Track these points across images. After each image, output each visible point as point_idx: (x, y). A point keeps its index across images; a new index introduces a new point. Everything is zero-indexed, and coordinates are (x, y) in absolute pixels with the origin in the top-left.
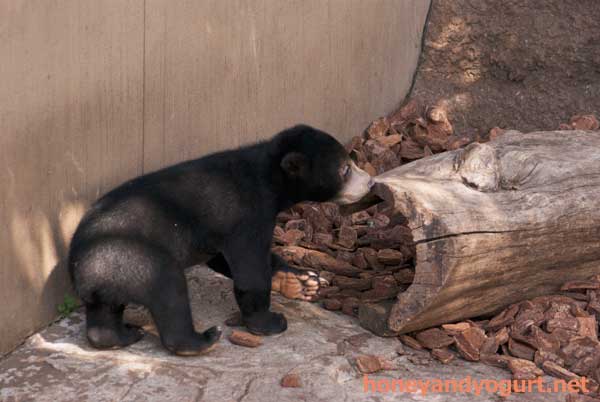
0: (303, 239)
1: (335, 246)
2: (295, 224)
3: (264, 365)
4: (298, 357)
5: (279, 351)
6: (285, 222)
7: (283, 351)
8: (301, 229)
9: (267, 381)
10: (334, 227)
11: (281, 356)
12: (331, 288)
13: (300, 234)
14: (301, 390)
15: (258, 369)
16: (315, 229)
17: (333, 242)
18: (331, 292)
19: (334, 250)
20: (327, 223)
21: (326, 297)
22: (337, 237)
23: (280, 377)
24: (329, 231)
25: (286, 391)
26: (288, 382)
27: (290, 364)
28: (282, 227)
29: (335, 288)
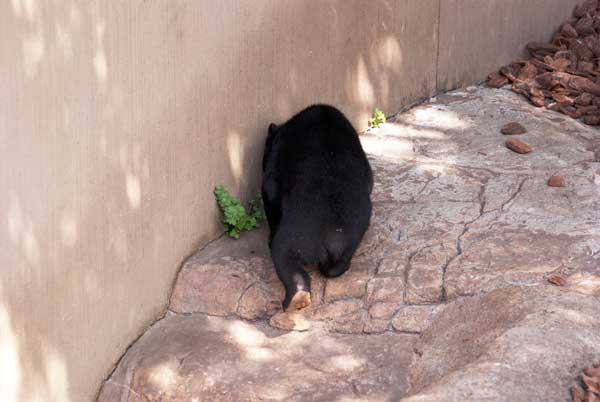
0: (569, 67)
1: (595, 73)
2: (562, 55)
3: (534, 168)
4: (562, 163)
5: (547, 157)
6: (554, 52)
7: (551, 158)
8: (567, 58)
9: (536, 181)
10: (595, 56)
11: (549, 161)
12: (590, 107)
13: (566, 63)
14: (564, 189)
15: (529, 172)
16: (579, 59)
17: (594, 69)
18: (590, 110)
19: (594, 76)
20: (589, 53)
21: (586, 114)
22: (597, 65)
23: (547, 178)
24: (590, 60)
25: (552, 190)
26: (553, 182)
27: (555, 168)
28: (552, 56)
29: (595, 107)
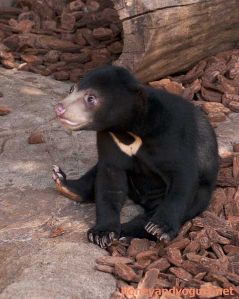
0: (33, 27)
1: (59, 30)
2: (25, 16)
3: (13, 128)
4: (39, 120)
5: (24, 116)
6: (18, 15)
7: (28, 116)
8: (31, 19)
9: (17, 140)
10: (57, 15)
11: (27, 120)
12: (59, 63)
13: (30, 24)
14: (44, 145)
15: (10, 132)
16: (42, 18)
17: (57, 27)
18: (58, 67)
19: (58, 33)
20: (50, 12)
21: (56, 71)
22: (60, 22)
23: (27, 136)
24: (53, 19)
25: (33, 147)
26: (34, 140)
27: (33, 125)
28: (16, 19)
29: (62, 63)
